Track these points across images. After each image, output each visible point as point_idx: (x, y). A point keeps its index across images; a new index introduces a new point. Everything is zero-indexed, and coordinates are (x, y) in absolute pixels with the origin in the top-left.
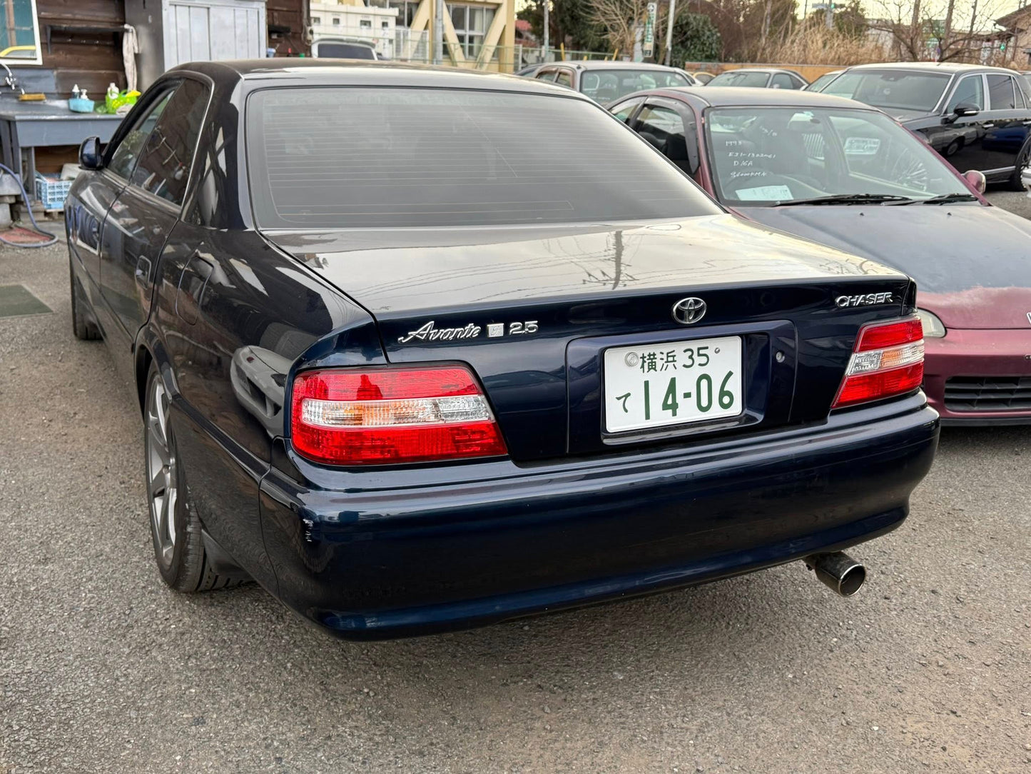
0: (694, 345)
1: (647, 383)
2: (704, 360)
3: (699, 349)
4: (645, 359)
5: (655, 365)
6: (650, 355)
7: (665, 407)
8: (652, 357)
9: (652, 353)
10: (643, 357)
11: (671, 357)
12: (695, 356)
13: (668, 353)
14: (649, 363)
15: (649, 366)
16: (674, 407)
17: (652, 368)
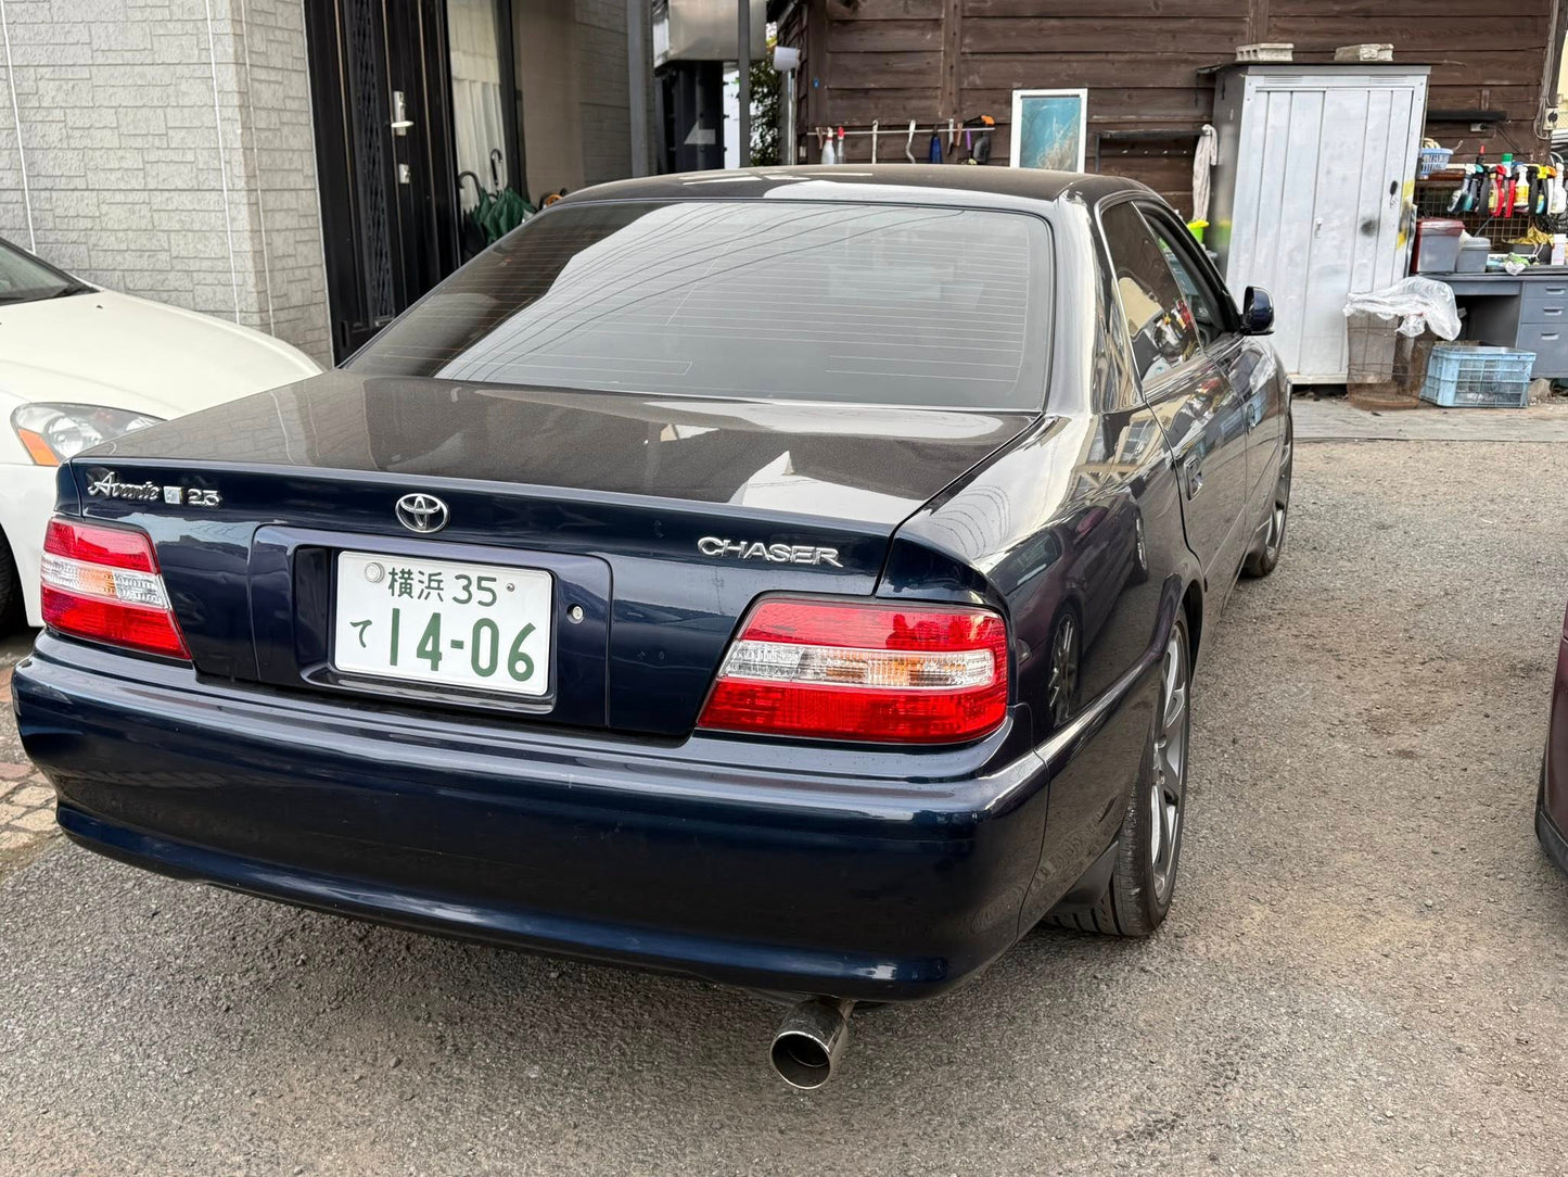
0: (474, 572)
1: (396, 613)
2: (487, 597)
3: (480, 579)
4: (396, 577)
5: (410, 588)
6: (403, 572)
7: (421, 653)
8: (406, 576)
9: (406, 570)
10: (393, 573)
11: (434, 582)
12: (473, 588)
13: (430, 575)
14: (401, 584)
15: (401, 588)
16: (435, 657)
17: (405, 592)
